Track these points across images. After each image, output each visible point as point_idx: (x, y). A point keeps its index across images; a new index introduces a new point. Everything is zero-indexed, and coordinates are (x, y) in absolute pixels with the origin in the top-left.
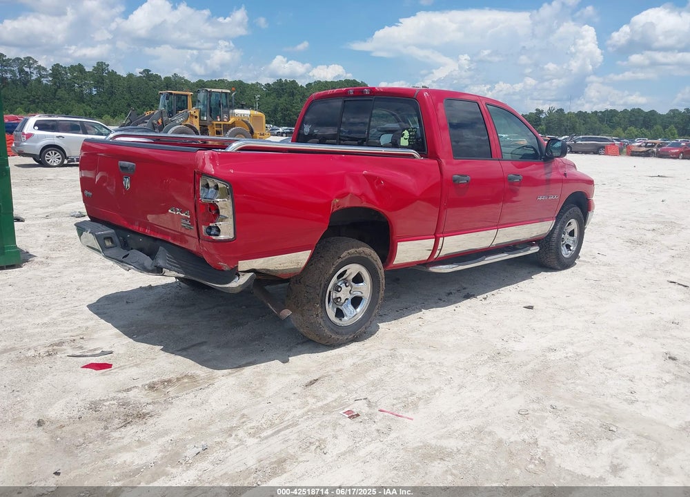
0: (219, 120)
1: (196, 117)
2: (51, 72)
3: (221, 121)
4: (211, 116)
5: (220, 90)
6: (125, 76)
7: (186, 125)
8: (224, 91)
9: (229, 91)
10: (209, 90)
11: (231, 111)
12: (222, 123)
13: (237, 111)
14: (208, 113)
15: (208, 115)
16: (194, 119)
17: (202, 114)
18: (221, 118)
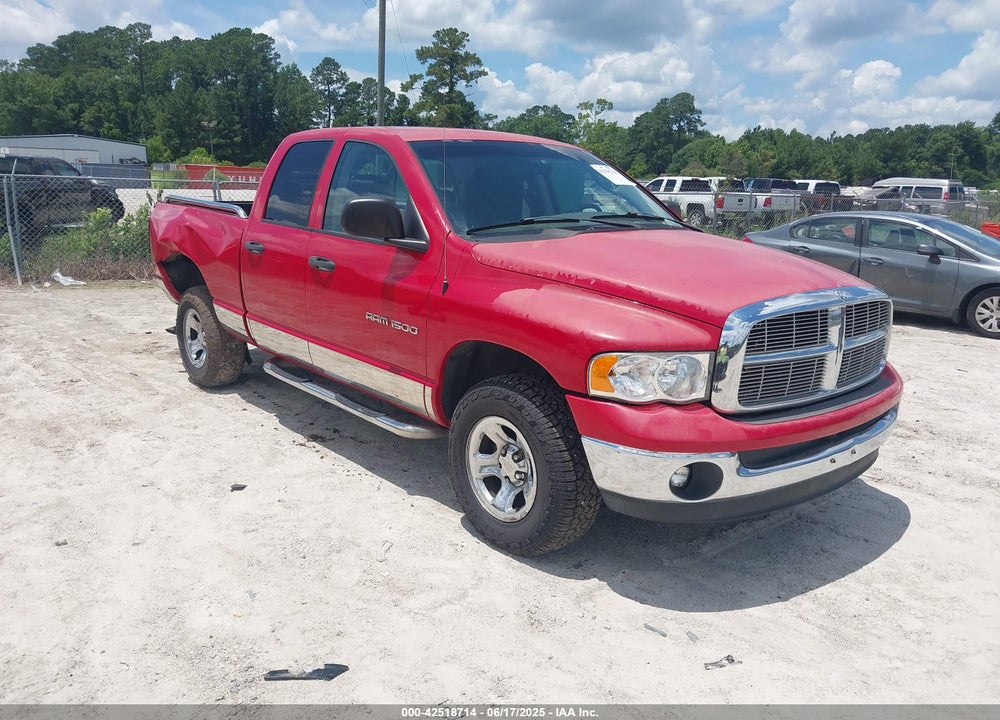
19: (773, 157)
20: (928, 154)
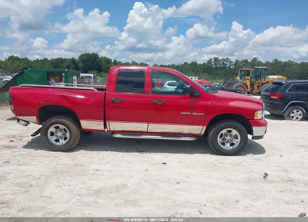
0: (259, 81)
1: (248, 80)
2: (234, 63)
3: (260, 81)
4: (256, 79)
5: (261, 67)
6: (265, 63)
7: (243, 83)
8: (263, 67)
9: (266, 67)
10: (256, 67)
11: (267, 77)
12: (261, 82)
13: (270, 77)
14: (255, 78)
15: (255, 79)
16: (247, 81)
17: (251, 78)
18: (260, 80)
19: (21, 66)
20: (65, 66)
